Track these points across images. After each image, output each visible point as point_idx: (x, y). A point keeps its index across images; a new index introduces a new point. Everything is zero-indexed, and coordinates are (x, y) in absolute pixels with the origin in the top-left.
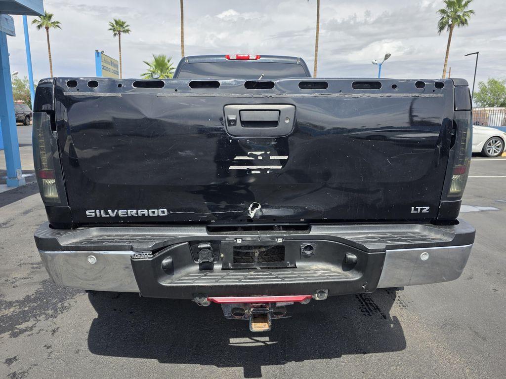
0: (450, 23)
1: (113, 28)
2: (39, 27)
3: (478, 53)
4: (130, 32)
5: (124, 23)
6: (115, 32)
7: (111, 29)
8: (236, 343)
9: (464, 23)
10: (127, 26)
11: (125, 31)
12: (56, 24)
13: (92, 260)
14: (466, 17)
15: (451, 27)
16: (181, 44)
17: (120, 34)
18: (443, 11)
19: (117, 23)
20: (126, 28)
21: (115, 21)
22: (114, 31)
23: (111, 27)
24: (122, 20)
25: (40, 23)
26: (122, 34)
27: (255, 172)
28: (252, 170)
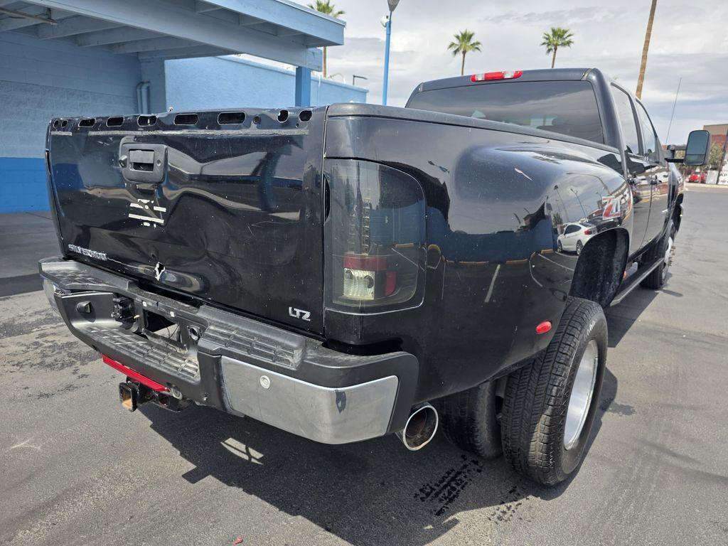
1: (547, 41)
2: (455, 52)
4: (571, 45)
5: (565, 32)
6: (550, 47)
7: (544, 44)
10: (569, 36)
11: (563, 44)
12: (476, 46)
16: (642, 55)
17: (556, 49)
19: (554, 33)
20: (567, 40)
21: (553, 31)
22: (549, 45)
23: (544, 41)
24: (563, 27)
25: (457, 47)
26: (559, 48)
27: (146, 224)
28: (144, 221)
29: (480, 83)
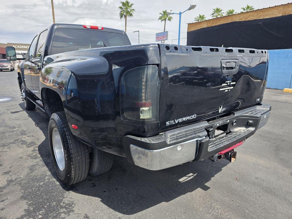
0: (125, 14)
3: (139, 31)
8: (183, 181)
9: (131, 15)
13: (179, 148)
14: (132, 12)
15: (125, 16)
18: (121, 8)
27: (226, 91)
28: (225, 90)
29: (88, 29)
